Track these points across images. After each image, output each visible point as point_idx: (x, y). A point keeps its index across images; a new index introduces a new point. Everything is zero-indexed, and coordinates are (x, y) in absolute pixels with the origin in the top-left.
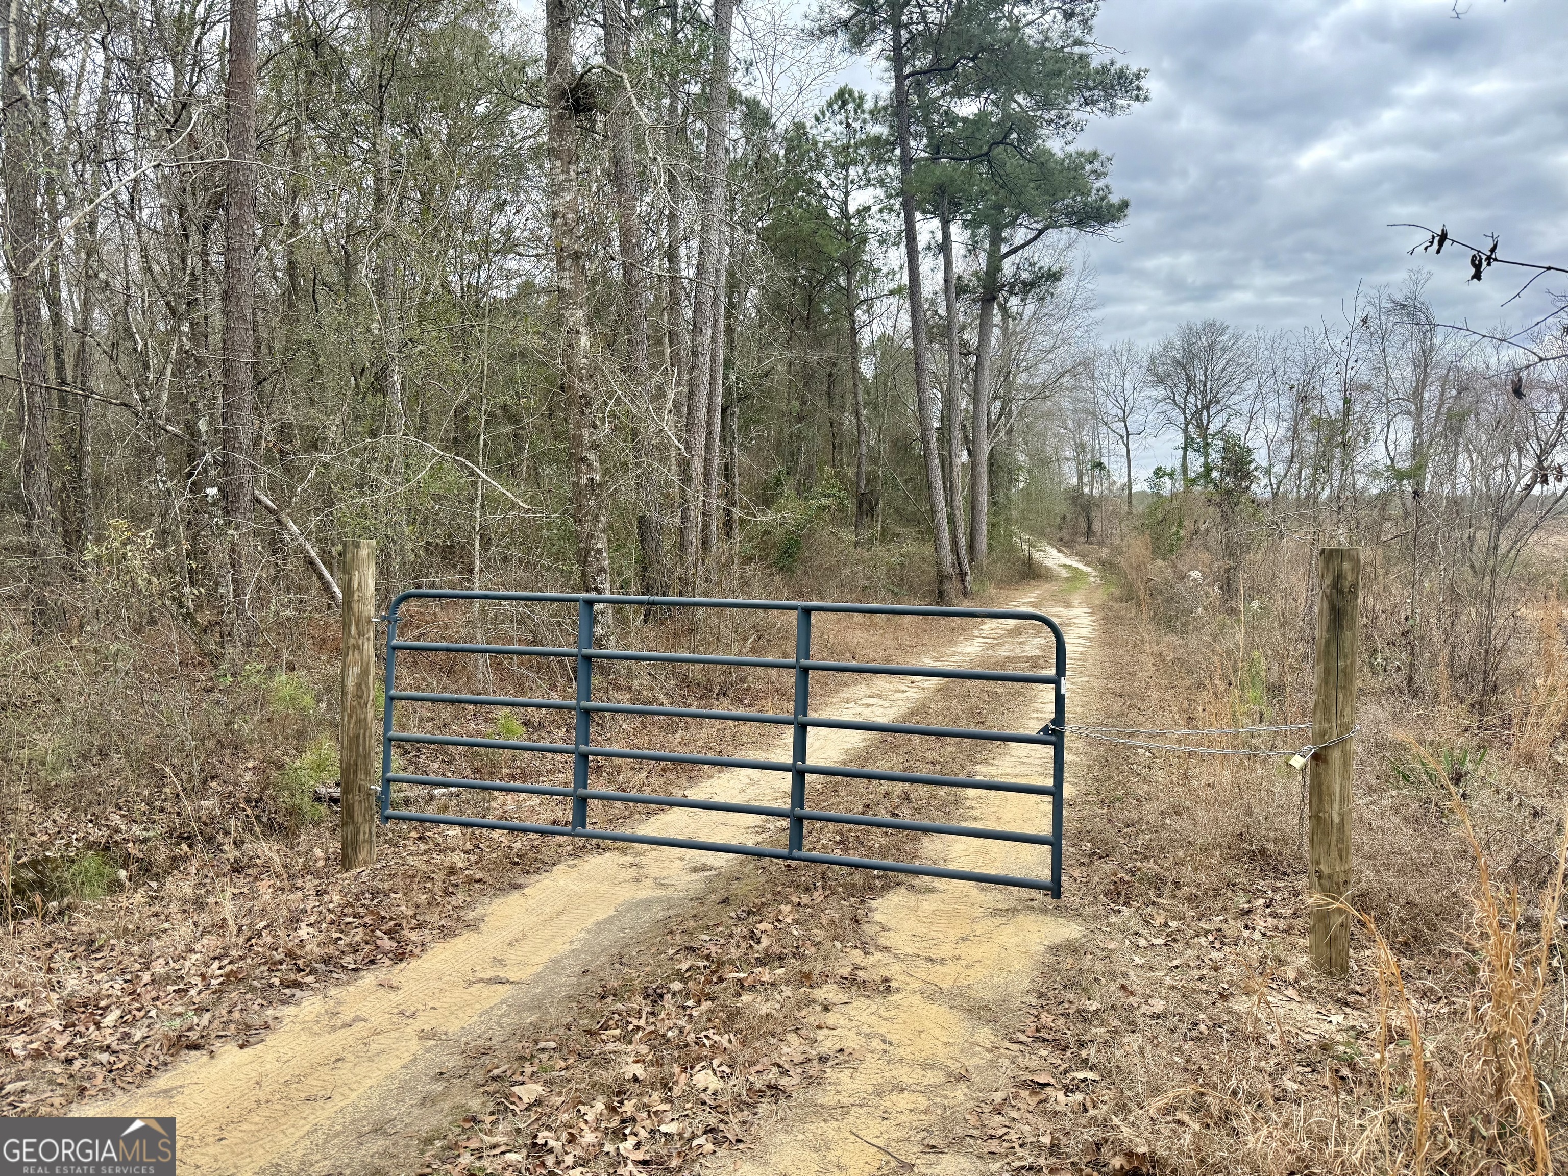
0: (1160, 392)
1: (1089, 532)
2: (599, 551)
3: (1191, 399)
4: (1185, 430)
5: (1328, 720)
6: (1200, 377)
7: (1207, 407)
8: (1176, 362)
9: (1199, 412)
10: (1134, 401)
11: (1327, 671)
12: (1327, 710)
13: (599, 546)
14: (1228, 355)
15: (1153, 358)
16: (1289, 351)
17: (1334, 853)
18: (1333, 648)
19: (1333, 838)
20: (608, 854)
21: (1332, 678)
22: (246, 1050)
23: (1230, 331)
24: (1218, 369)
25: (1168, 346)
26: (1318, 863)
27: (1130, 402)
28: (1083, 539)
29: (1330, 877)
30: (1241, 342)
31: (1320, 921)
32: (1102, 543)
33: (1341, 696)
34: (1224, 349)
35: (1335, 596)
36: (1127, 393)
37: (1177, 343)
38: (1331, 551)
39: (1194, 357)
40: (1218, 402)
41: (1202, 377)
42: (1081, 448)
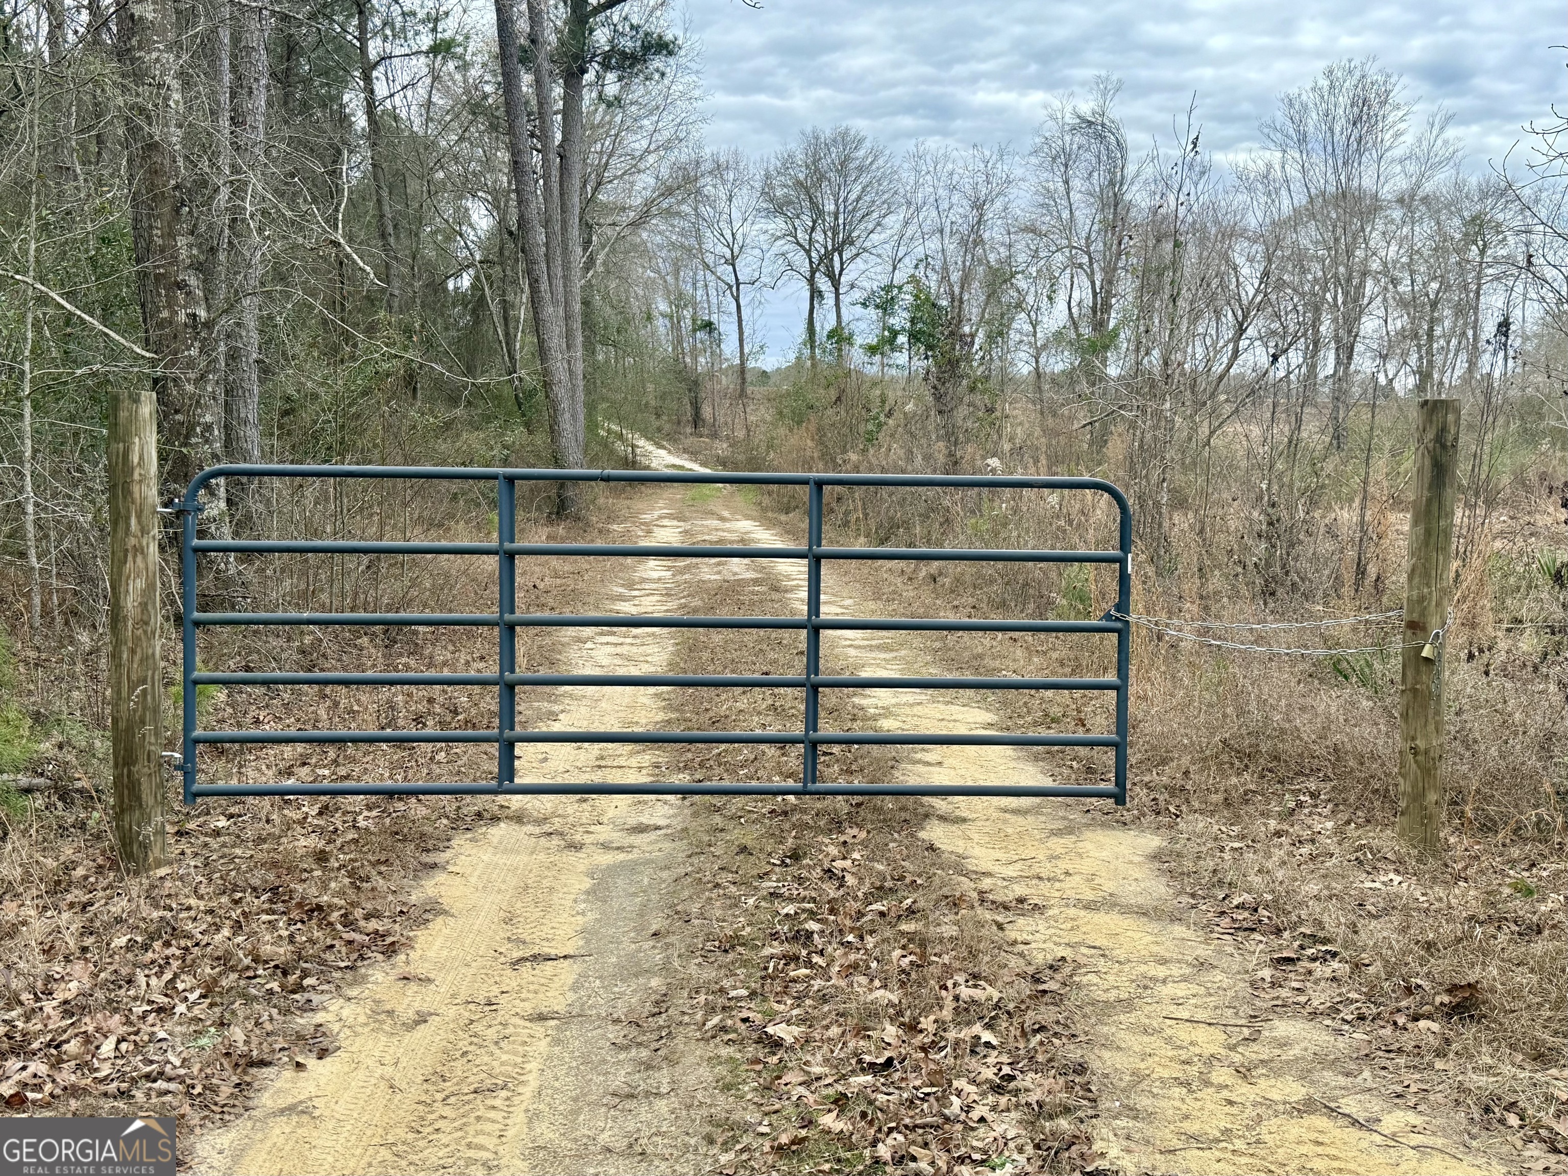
0: (778, 225)
1: (697, 420)
2: (208, 427)
3: (819, 236)
4: (811, 281)
5: (1428, 585)
6: (830, 207)
7: (839, 250)
8: (799, 184)
9: (827, 257)
10: (744, 236)
11: (1428, 533)
12: (1426, 575)
13: (208, 418)
14: (864, 179)
15: (768, 176)
16: (956, 178)
17: (1431, 727)
18: (1435, 506)
19: (1431, 712)
20: (502, 825)
21: (1433, 540)
22: (328, 1060)
23: (867, 144)
24: (853, 197)
25: (788, 162)
26: (1413, 739)
27: (739, 236)
28: (689, 430)
29: (1426, 752)
30: (881, 162)
31: (1415, 800)
32: (714, 436)
33: (1441, 558)
34: (860, 169)
35: (1438, 450)
36: (736, 225)
37: (800, 158)
38: (1436, 402)
39: (822, 177)
40: (852, 243)
41: (832, 208)
42: (679, 301)
